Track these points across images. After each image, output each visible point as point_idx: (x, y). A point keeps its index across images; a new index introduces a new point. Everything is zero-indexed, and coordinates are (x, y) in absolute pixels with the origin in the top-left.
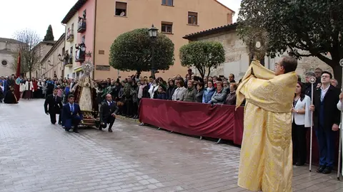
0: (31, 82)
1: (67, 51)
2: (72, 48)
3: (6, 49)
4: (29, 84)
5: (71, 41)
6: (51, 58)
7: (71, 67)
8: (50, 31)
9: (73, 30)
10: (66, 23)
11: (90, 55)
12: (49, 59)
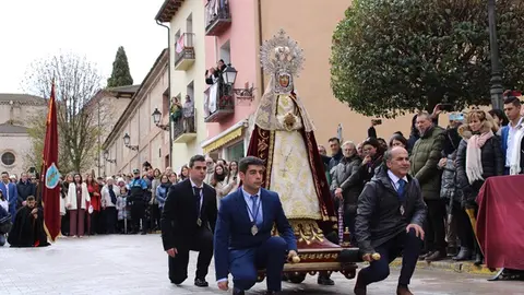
0: (84, 185)
1: (177, 99)
2: (191, 86)
3: (11, 122)
4: (79, 190)
5: (189, 68)
6: (131, 128)
7: (191, 142)
8: (121, 64)
9: (190, 34)
10: (169, 19)
11: (249, 94)
12: (126, 131)
